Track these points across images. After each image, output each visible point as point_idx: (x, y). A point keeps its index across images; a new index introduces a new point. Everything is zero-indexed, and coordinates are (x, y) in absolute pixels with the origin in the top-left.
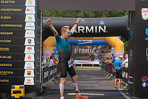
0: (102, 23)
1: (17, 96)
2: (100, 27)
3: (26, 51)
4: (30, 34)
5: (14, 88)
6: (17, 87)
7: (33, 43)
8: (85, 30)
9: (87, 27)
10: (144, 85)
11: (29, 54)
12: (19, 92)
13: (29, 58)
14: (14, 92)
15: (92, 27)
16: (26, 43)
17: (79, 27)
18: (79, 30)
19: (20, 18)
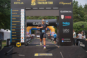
0: (47, 21)
2: (46, 23)
4: (23, 24)
6: (18, 43)
10: (63, 41)
13: (22, 33)
14: (17, 45)
16: (21, 28)
19: (19, 19)
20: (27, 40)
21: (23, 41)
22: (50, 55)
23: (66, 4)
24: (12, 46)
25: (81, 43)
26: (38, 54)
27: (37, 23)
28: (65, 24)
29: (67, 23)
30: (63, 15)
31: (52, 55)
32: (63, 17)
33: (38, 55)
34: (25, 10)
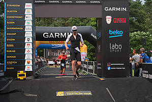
1: (21, 78)
3: (26, 47)
5: (19, 72)
8: (60, 36)
9: (61, 34)
10: (109, 69)
11: (28, 49)
12: (23, 75)
14: (20, 75)
15: (65, 34)
16: (26, 41)
17: (55, 34)
18: (55, 35)
21: (29, 67)
22: (86, 94)
24: (7, 79)
25: (146, 72)
26: (63, 92)
27: (51, 34)
28: (113, 35)
29: (117, 32)
31: (90, 94)
32: (110, 20)
33: (63, 95)
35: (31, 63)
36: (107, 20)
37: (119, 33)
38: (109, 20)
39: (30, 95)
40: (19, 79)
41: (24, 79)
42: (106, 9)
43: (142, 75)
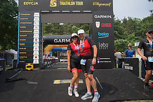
1: (29, 69)
3: (34, 45)
5: (27, 64)
7: (38, 41)
8: (65, 41)
10: (98, 62)
11: (36, 47)
12: (31, 67)
13: (36, 48)
14: (28, 67)
15: (69, 40)
16: (34, 41)
17: (62, 40)
20: (46, 63)
21: (36, 61)
23: (103, 5)
24: (18, 69)
25: (127, 64)
26: (59, 81)
28: (101, 36)
29: (104, 34)
30: (99, 22)
31: (82, 82)
33: (59, 83)
34: (41, 13)
35: (38, 58)
36: (96, 25)
37: (106, 35)
38: (98, 25)
39: (32, 83)
40: (27, 70)
41: (31, 70)
42: (96, 17)
43: (124, 67)
